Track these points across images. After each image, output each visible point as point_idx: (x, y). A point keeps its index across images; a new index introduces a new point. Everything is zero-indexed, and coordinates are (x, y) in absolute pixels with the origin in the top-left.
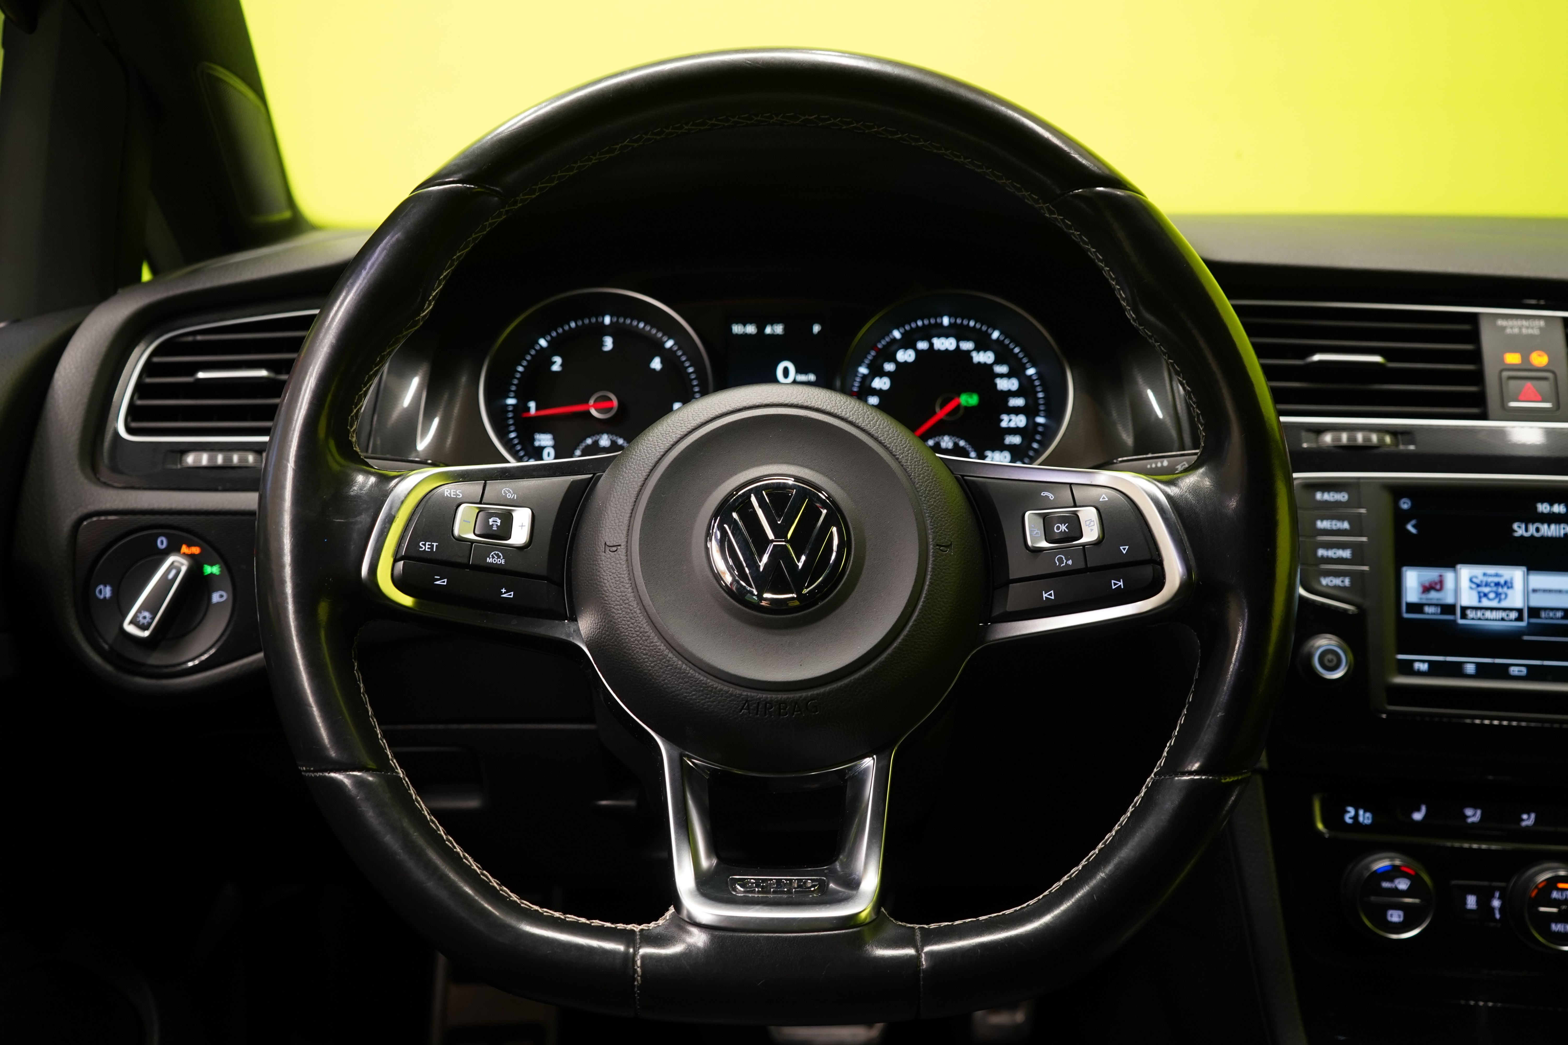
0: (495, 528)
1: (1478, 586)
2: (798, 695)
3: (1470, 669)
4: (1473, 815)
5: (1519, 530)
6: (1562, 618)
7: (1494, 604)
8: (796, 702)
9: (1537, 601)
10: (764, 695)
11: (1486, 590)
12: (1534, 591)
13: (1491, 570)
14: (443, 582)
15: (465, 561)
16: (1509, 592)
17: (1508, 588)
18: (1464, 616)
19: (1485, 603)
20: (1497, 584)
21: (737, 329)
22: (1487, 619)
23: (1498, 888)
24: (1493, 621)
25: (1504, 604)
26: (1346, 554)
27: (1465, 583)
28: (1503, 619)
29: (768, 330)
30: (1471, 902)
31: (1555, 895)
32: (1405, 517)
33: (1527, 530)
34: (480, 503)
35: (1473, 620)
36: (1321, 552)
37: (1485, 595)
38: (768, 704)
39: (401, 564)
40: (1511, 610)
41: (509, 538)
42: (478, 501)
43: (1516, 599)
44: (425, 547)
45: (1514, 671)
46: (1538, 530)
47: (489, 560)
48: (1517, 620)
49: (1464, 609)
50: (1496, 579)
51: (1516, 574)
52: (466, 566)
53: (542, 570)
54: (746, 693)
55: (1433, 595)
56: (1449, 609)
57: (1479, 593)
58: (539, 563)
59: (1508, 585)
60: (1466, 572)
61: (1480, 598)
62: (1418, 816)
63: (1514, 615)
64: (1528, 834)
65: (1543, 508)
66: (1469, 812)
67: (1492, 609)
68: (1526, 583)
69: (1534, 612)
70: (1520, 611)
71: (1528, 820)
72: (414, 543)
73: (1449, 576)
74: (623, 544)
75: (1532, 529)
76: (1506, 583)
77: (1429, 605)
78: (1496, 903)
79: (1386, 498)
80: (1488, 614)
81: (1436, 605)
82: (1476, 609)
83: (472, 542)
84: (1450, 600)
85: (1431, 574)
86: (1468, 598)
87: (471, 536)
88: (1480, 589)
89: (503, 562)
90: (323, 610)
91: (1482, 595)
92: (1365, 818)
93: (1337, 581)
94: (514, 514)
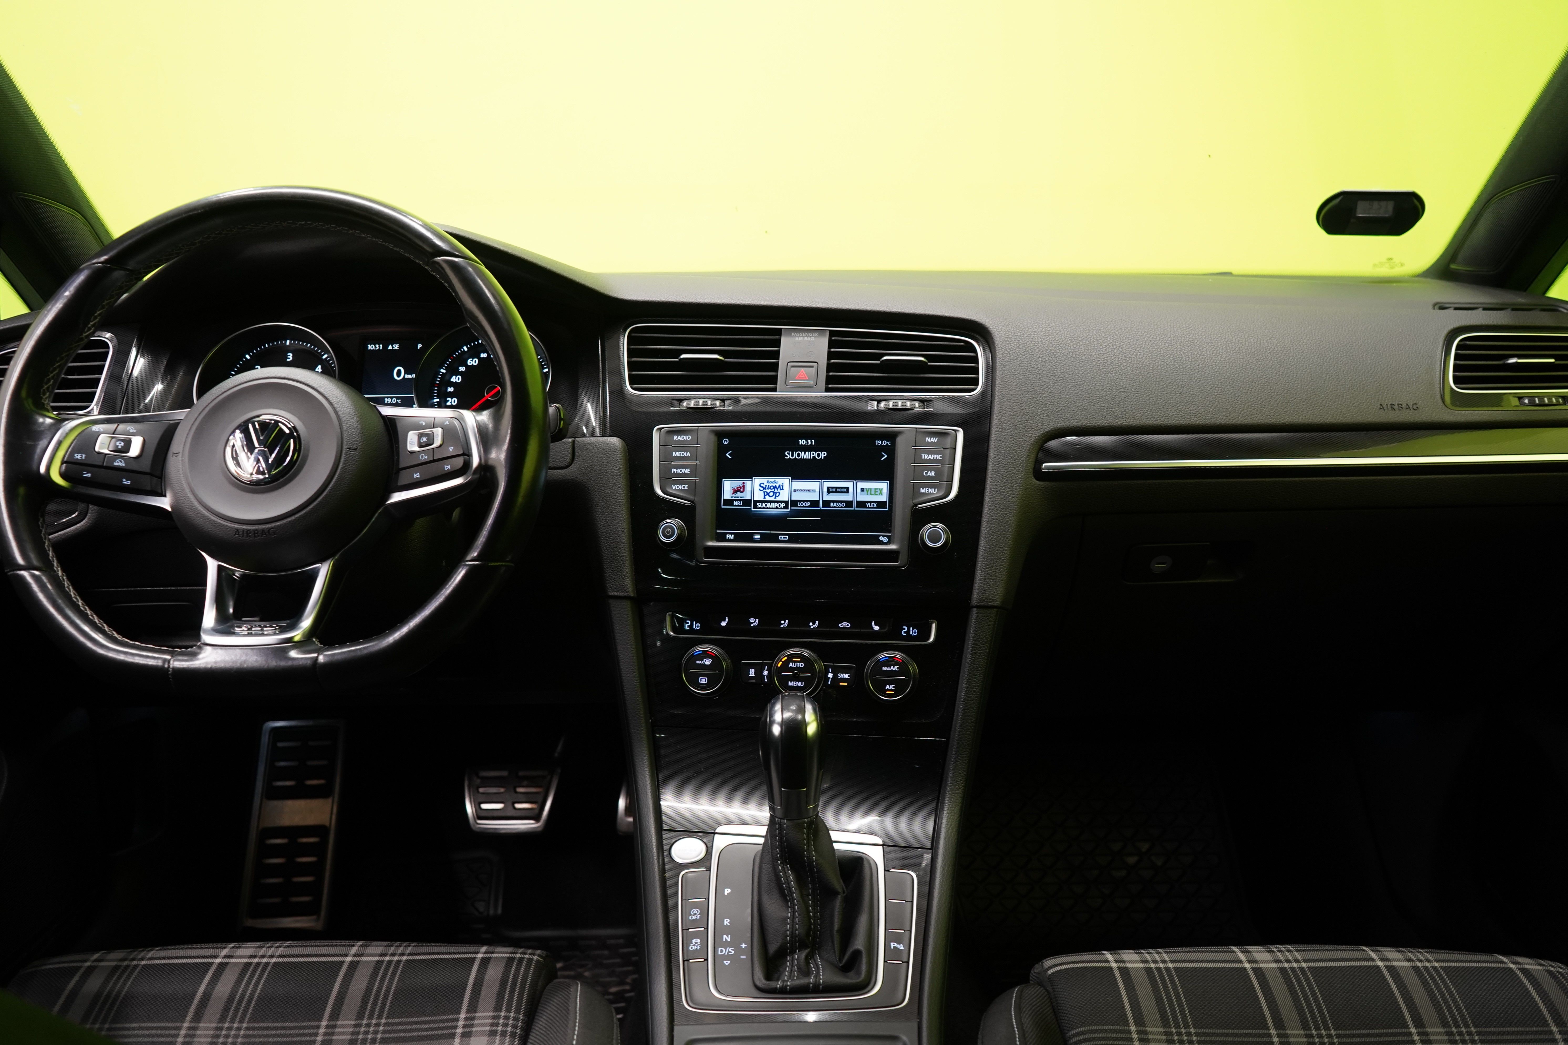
0: (120, 447)
1: (764, 488)
2: (263, 527)
3: (757, 537)
4: (754, 622)
5: (789, 455)
6: (809, 506)
7: (772, 499)
8: (263, 530)
9: (795, 496)
10: (245, 527)
11: (768, 491)
12: (795, 491)
13: (772, 479)
14: (89, 475)
15: (100, 464)
16: (781, 492)
17: (780, 490)
18: (755, 507)
19: (768, 498)
20: (775, 487)
21: (371, 347)
22: (768, 508)
23: (766, 664)
24: (772, 510)
25: (778, 499)
26: (687, 471)
27: (757, 487)
28: (777, 508)
29: (390, 347)
30: (752, 672)
31: (791, 665)
32: (725, 449)
33: (792, 456)
34: (113, 434)
35: (761, 509)
36: (674, 470)
37: (768, 494)
38: (248, 531)
39: (65, 465)
40: (782, 502)
41: (128, 452)
42: (112, 433)
43: (784, 496)
44: (78, 456)
45: (781, 538)
46: (799, 455)
47: (115, 464)
48: (784, 508)
49: (756, 502)
50: (774, 485)
51: (785, 481)
52: (102, 467)
53: (148, 470)
54: (236, 526)
55: (739, 494)
56: (747, 502)
57: (764, 492)
58: (146, 465)
59: (781, 488)
60: (758, 481)
61: (765, 495)
62: (724, 624)
63: (783, 505)
64: (785, 632)
65: (802, 442)
66: (752, 620)
67: (771, 502)
68: (790, 486)
69: (794, 503)
70: (786, 502)
71: (785, 624)
72: (72, 454)
73: (748, 483)
74: (181, 452)
75: (795, 455)
76: (779, 486)
77: (736, 500)
78: (766, 673)
79: (713, 438)
80: (769, 505)
81: (740, 500)
82: (762, 502)
83: (106, 454)
84: (748, 497)
85: (738, 483)
86: (759, 496)
87: (106, 451)
88: (765, 490)
89: (124, 465)
90: (22, 490)
91: (766, 494)
92: (697, 626)
93: (681, 487)
94: (132, 440)
